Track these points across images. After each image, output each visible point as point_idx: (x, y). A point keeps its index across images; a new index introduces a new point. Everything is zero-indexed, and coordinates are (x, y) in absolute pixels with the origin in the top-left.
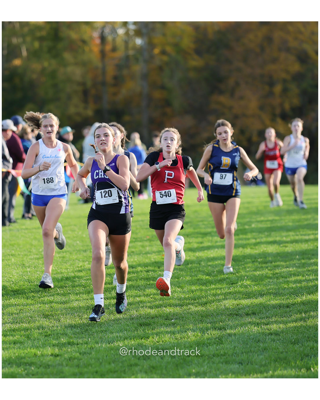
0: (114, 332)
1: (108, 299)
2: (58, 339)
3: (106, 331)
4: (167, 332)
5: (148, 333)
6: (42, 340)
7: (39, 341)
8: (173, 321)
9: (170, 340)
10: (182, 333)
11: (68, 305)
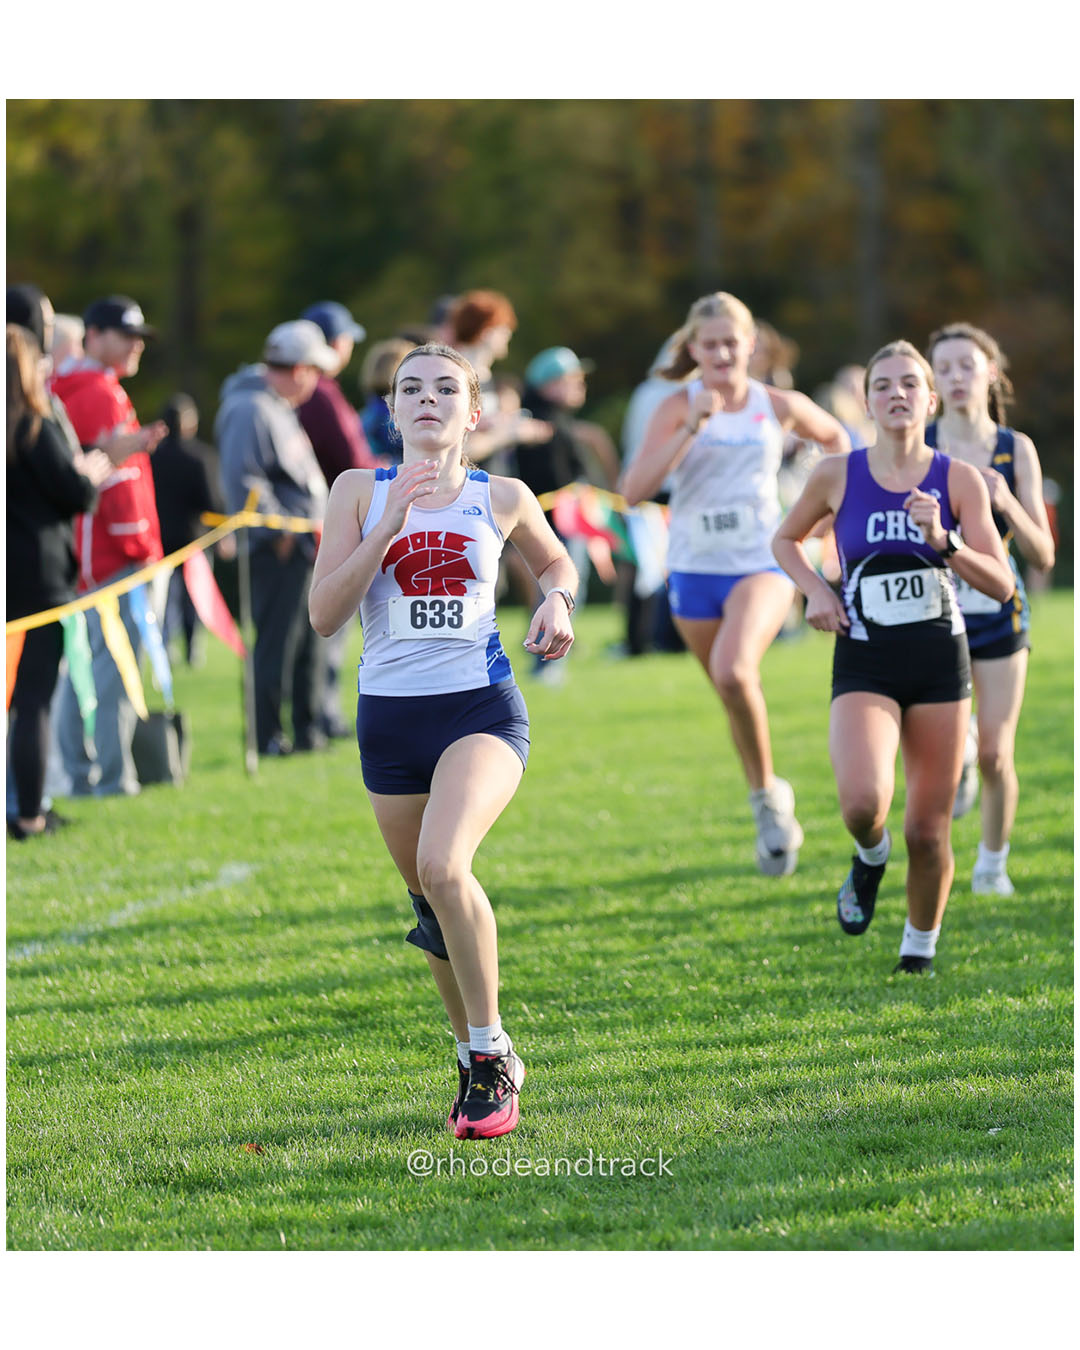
0: (755, 1178)
1: (726, 1045)
2: (527, 1209)
3: (720, 1175)
4: (970, 1181)
5: (893, 1183)
6: (461, 1213)
7: (452, 1219)
8: (992, 1132)
9: (984, 1209)
10: (1032, 1181)
11: (567, 1071)
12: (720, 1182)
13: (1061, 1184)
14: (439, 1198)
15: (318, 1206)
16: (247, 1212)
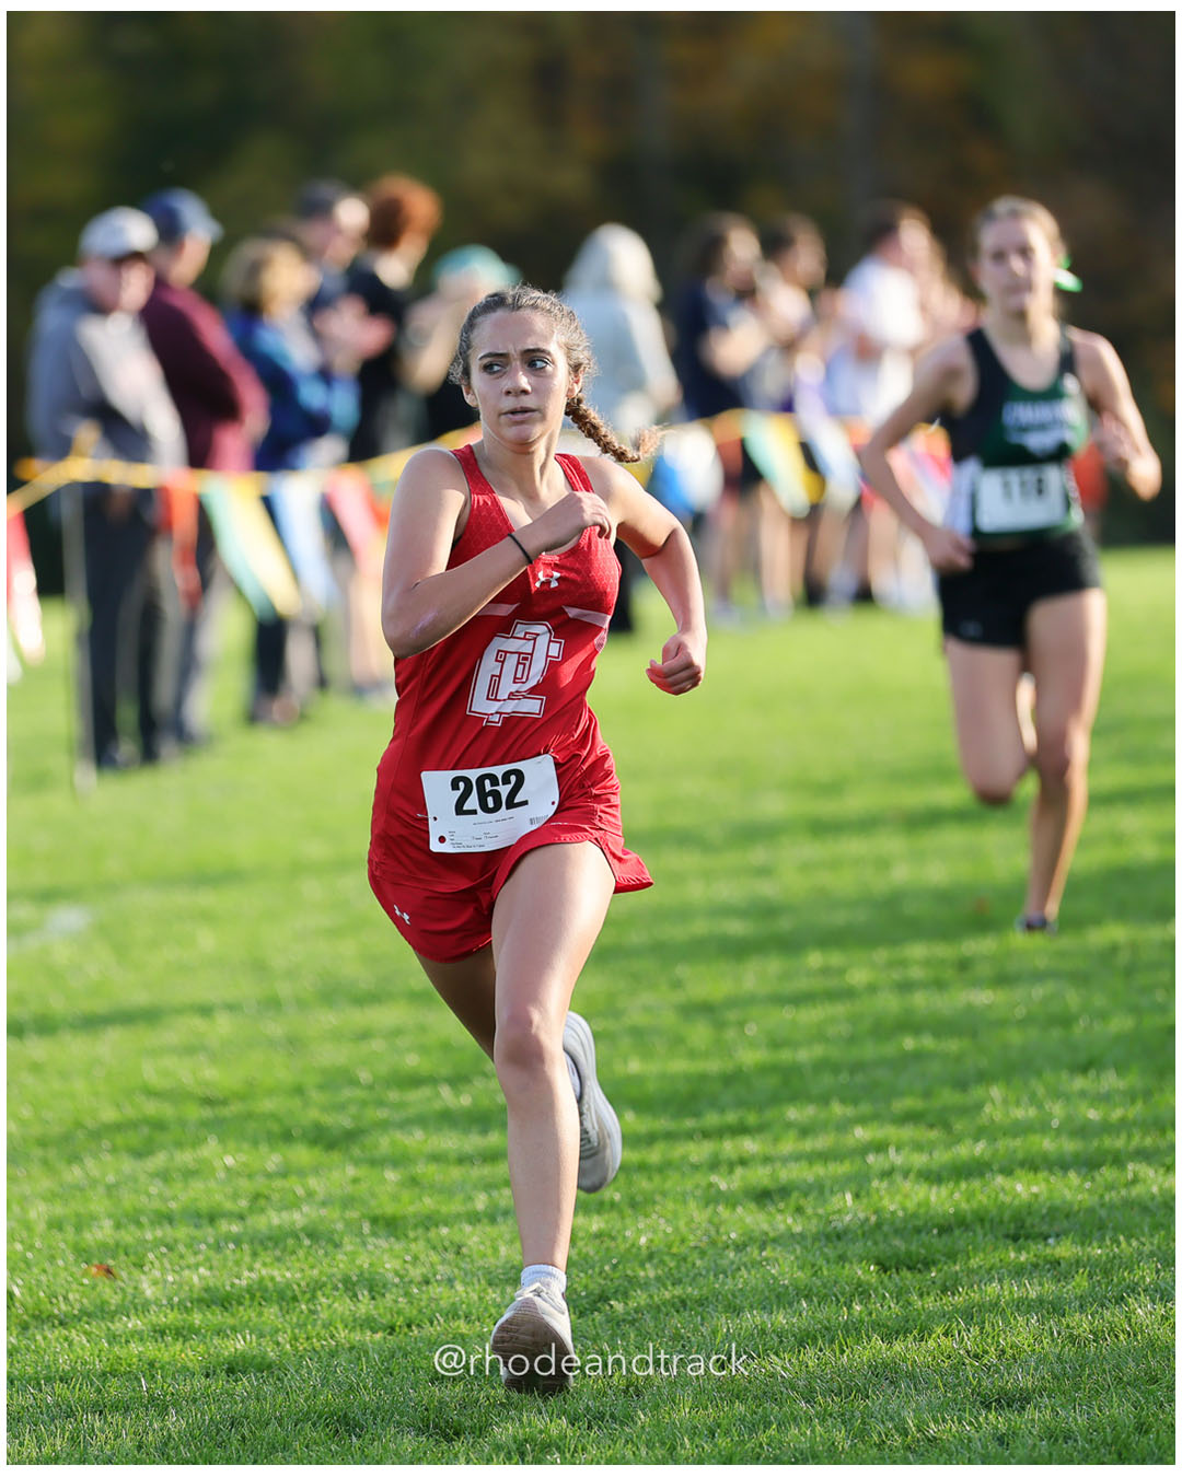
0: (746, 1304)
3: (701, 1302)
4: (1023, 1306)
5: (924, 1309)
6: (371, 1351)
7: (359, 1359)
9: (1041, 1342)
10: (1102, 1306)
12: (700, 1309)
13: (1139, 1310)
14: (342, 1334)
15: (187, 1344)
16: (97, 1352)
